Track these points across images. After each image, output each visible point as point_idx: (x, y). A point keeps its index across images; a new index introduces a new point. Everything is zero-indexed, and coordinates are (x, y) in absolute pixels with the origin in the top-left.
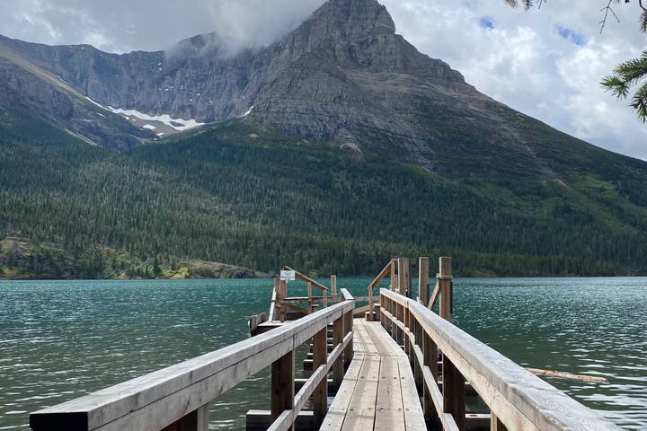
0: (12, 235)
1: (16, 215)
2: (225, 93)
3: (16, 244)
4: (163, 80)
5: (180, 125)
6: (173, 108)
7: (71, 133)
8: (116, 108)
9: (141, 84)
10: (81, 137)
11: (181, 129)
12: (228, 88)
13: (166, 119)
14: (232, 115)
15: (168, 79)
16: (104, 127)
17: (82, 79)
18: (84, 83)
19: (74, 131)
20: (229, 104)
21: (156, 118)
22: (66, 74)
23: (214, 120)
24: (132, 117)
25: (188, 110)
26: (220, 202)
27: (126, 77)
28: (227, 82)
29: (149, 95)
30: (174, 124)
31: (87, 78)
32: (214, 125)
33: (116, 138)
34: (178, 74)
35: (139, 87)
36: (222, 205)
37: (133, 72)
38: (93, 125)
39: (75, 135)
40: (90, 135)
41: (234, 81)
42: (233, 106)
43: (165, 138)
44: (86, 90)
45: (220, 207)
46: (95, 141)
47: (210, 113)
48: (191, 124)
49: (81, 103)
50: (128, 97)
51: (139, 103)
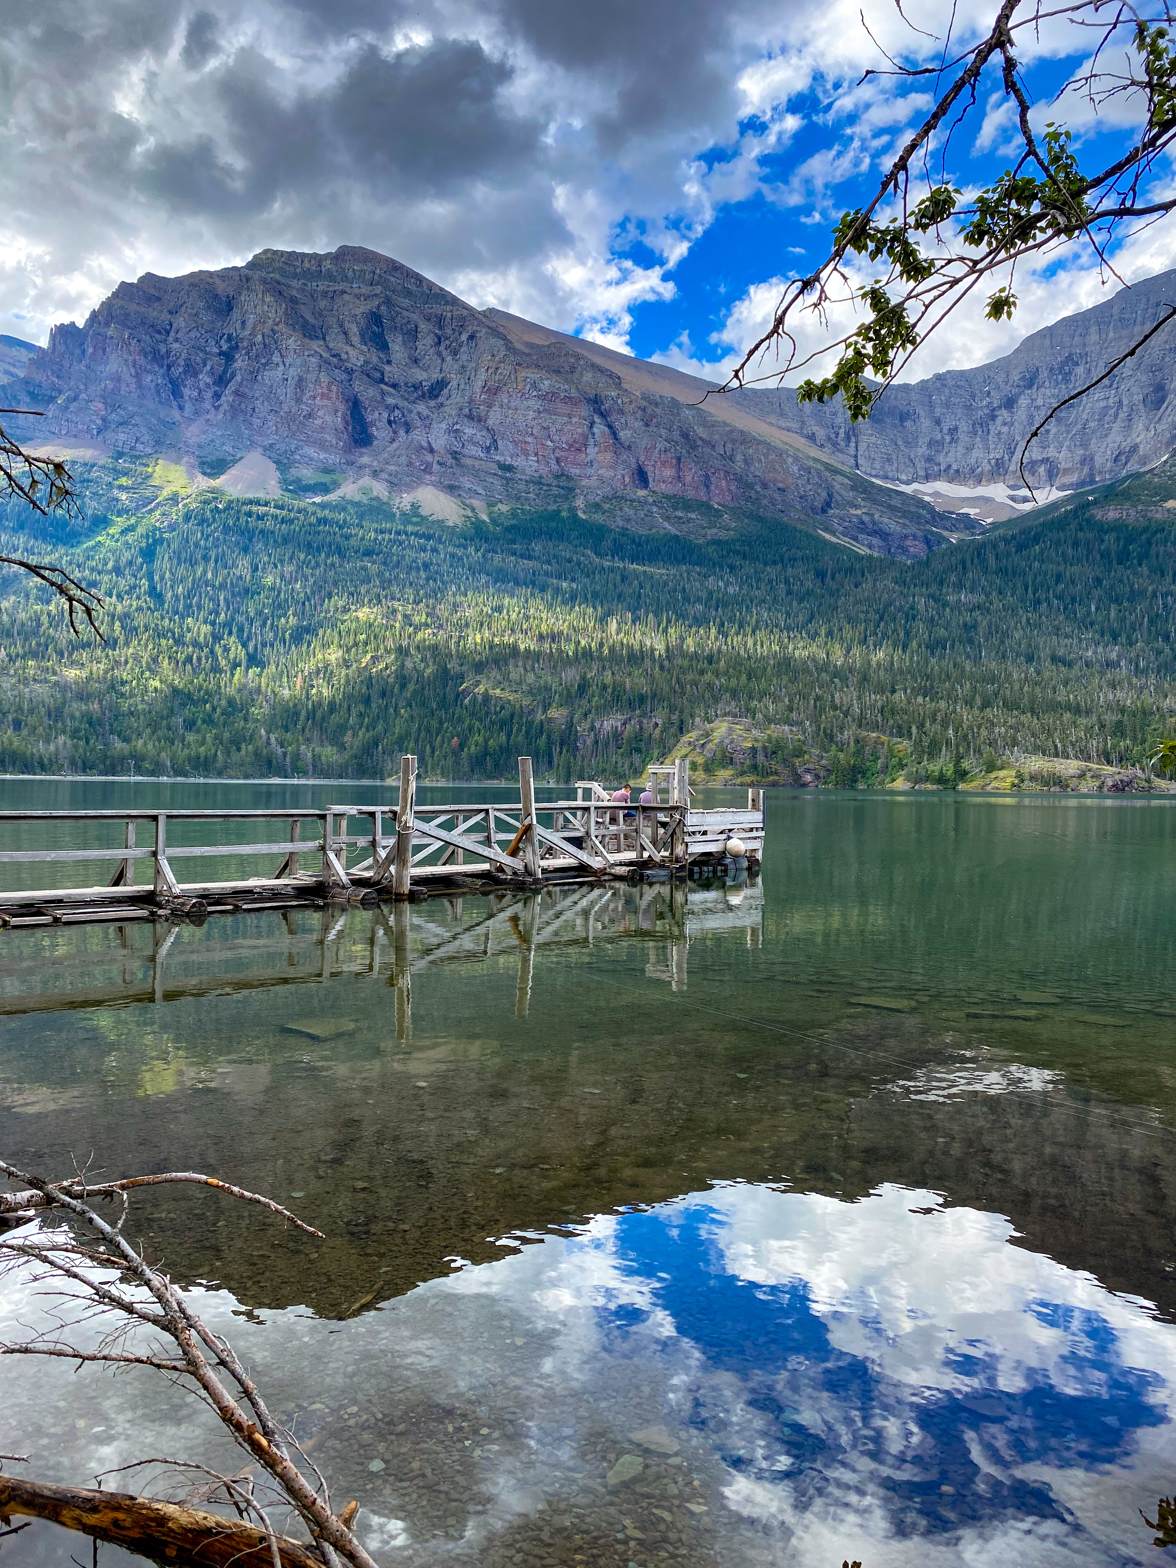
0: (725, 715)
1: (734, 682)
2: (1116, 427)
3: (730, 729)
4: (993, 418)
5: (1025, 500)
6: (1012, 468)
7: (827, 536)
8: (908, 483)
9: (953, 431)
10: (844, 541)
11: (1028, 507)
12: (1122, 415)
13: (998, 492)
14: (1133, 466)
15: (1003, 414)
16: (886, 520)
17: (848, 438)
18: (853, 444)
19: (833, 533)
20: (1126, 445)
21: (981, 491)
22: (821, 433)
23: (1092, 482)
24: (936, 494)
25: (1042, 470)
26: (1097, 644)
27: (926, 423)
28: (1120, 401)
29: (969, 449)
30: (1013, 498)
31: (856, 436)
32: (1091, 493)
33: (906, 537)
34: (1023, 401)
35: (948, 438)
36: (1100, 649)
37: (938, 411)
38: (866, 519)
39: (834, 539)
40: (861, 536)
41: (1138, 398)
42: (1135, 448)
43: (995, 526)
44: (856, 456)
45: (1095, 653)
46: (870, 547)
47: (1086, 470)
48: (1046, 496)
49: (846, 481)
50: (929, 459)
51: (949, 467)
